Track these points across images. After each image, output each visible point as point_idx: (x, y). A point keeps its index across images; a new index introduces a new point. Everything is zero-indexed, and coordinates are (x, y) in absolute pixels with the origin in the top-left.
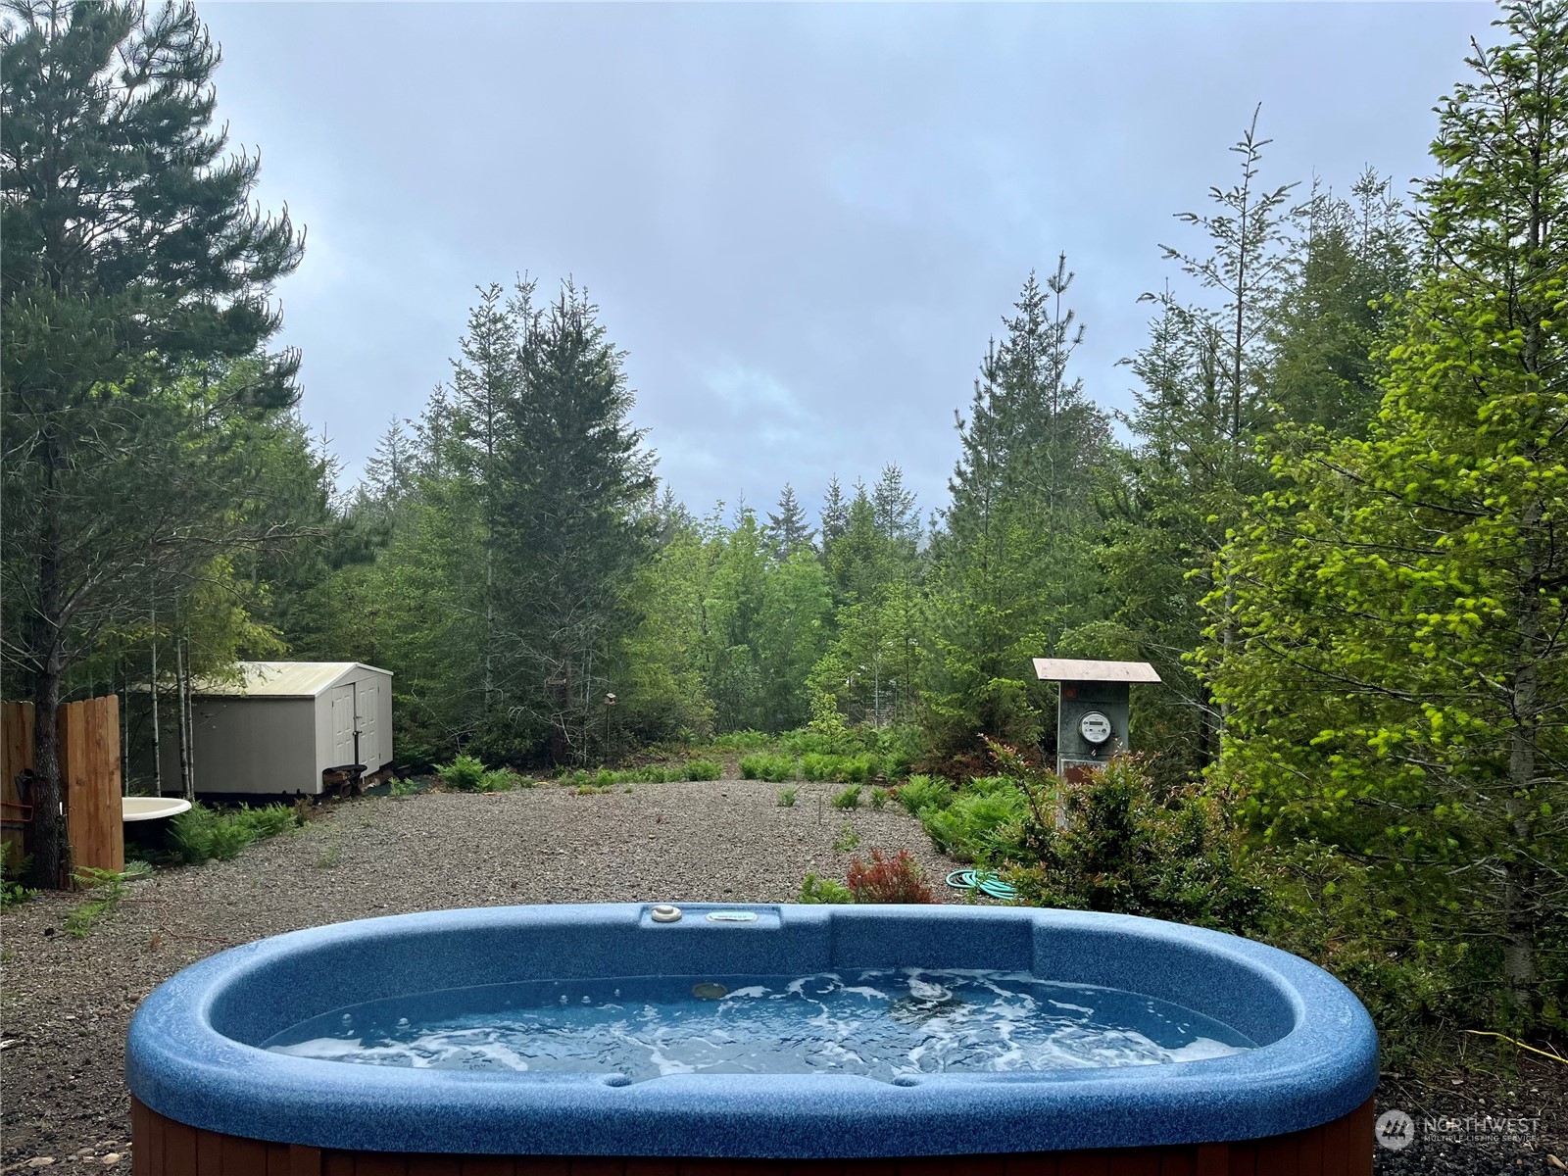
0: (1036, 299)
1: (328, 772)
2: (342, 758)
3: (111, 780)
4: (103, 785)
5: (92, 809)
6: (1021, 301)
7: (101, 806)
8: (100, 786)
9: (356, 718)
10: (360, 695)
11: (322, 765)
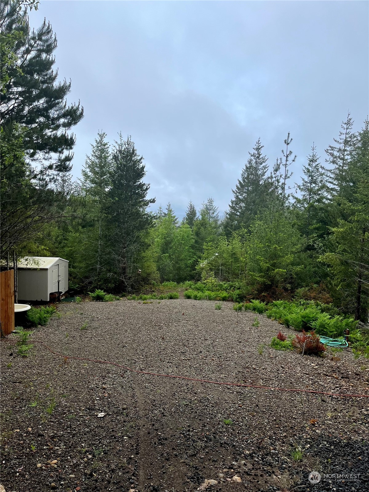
0: (260, 147)
1: (51, 294)
2: (55, 290)
3: (11, 299)
4: (9, 300)
5: (6, 309)
6: (255, 147)
7: (9, 307)
8: (8, 301)
9: (59, 276)
10: (60, 268)
11: (49, 291)
